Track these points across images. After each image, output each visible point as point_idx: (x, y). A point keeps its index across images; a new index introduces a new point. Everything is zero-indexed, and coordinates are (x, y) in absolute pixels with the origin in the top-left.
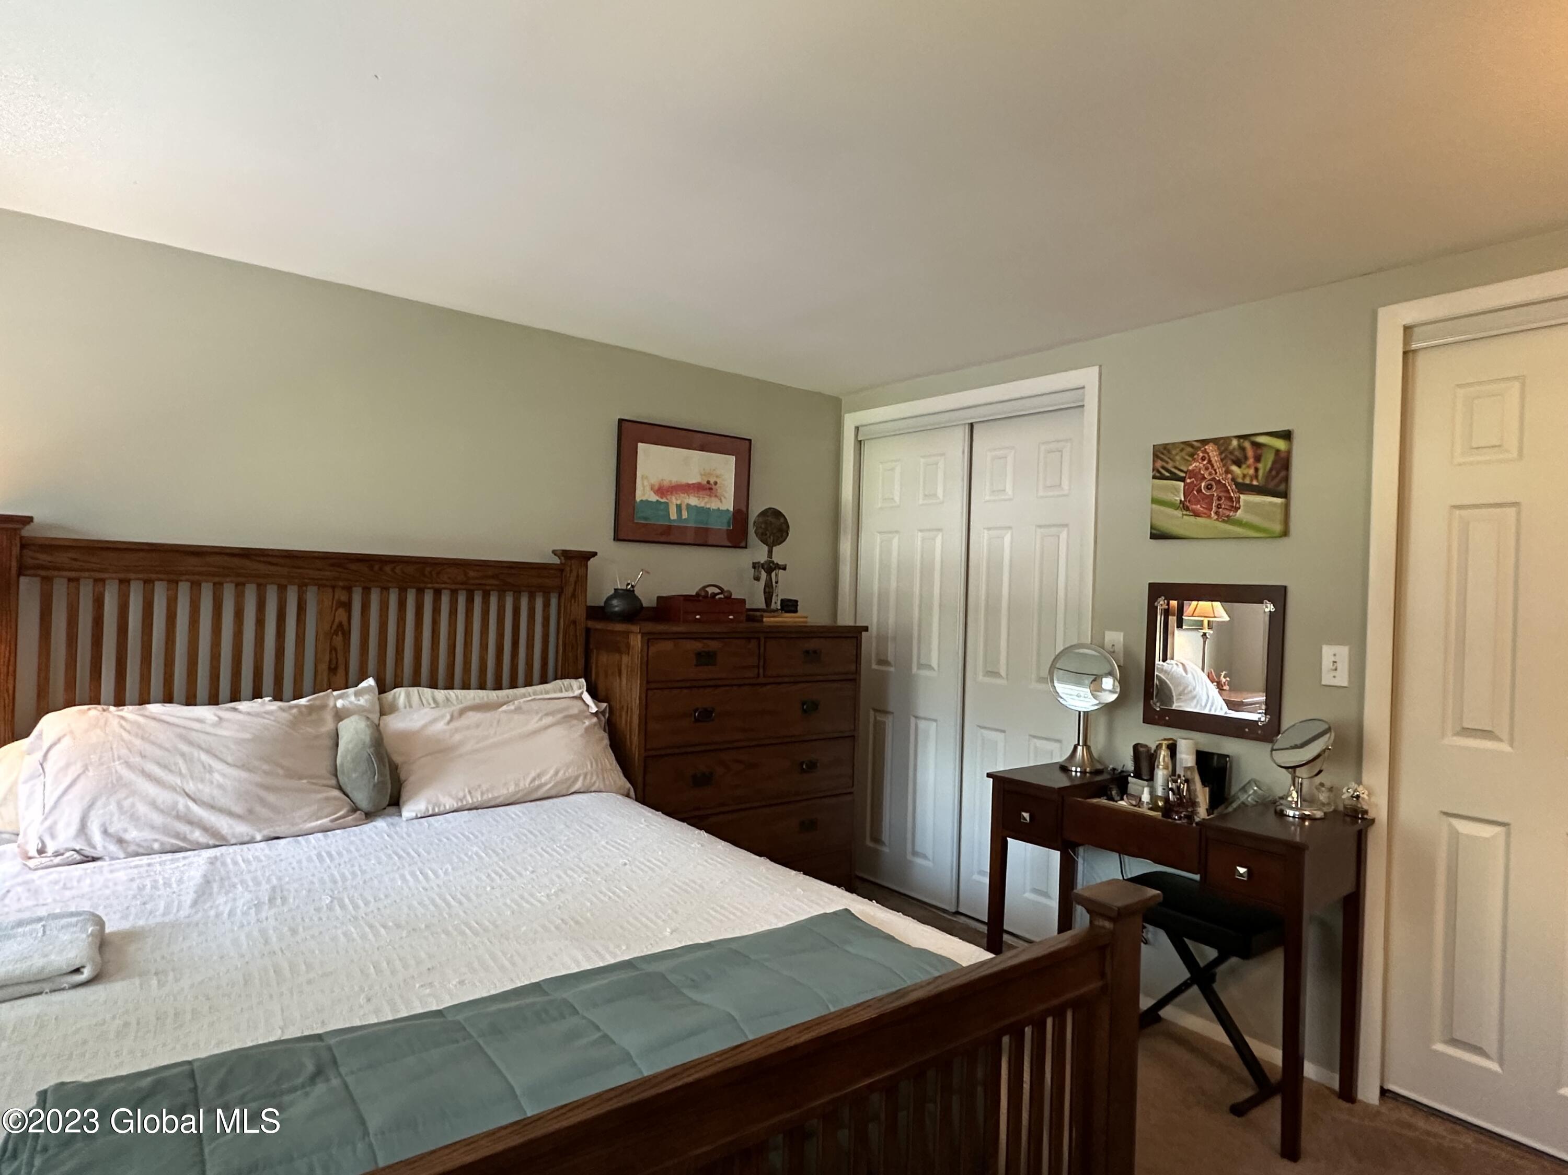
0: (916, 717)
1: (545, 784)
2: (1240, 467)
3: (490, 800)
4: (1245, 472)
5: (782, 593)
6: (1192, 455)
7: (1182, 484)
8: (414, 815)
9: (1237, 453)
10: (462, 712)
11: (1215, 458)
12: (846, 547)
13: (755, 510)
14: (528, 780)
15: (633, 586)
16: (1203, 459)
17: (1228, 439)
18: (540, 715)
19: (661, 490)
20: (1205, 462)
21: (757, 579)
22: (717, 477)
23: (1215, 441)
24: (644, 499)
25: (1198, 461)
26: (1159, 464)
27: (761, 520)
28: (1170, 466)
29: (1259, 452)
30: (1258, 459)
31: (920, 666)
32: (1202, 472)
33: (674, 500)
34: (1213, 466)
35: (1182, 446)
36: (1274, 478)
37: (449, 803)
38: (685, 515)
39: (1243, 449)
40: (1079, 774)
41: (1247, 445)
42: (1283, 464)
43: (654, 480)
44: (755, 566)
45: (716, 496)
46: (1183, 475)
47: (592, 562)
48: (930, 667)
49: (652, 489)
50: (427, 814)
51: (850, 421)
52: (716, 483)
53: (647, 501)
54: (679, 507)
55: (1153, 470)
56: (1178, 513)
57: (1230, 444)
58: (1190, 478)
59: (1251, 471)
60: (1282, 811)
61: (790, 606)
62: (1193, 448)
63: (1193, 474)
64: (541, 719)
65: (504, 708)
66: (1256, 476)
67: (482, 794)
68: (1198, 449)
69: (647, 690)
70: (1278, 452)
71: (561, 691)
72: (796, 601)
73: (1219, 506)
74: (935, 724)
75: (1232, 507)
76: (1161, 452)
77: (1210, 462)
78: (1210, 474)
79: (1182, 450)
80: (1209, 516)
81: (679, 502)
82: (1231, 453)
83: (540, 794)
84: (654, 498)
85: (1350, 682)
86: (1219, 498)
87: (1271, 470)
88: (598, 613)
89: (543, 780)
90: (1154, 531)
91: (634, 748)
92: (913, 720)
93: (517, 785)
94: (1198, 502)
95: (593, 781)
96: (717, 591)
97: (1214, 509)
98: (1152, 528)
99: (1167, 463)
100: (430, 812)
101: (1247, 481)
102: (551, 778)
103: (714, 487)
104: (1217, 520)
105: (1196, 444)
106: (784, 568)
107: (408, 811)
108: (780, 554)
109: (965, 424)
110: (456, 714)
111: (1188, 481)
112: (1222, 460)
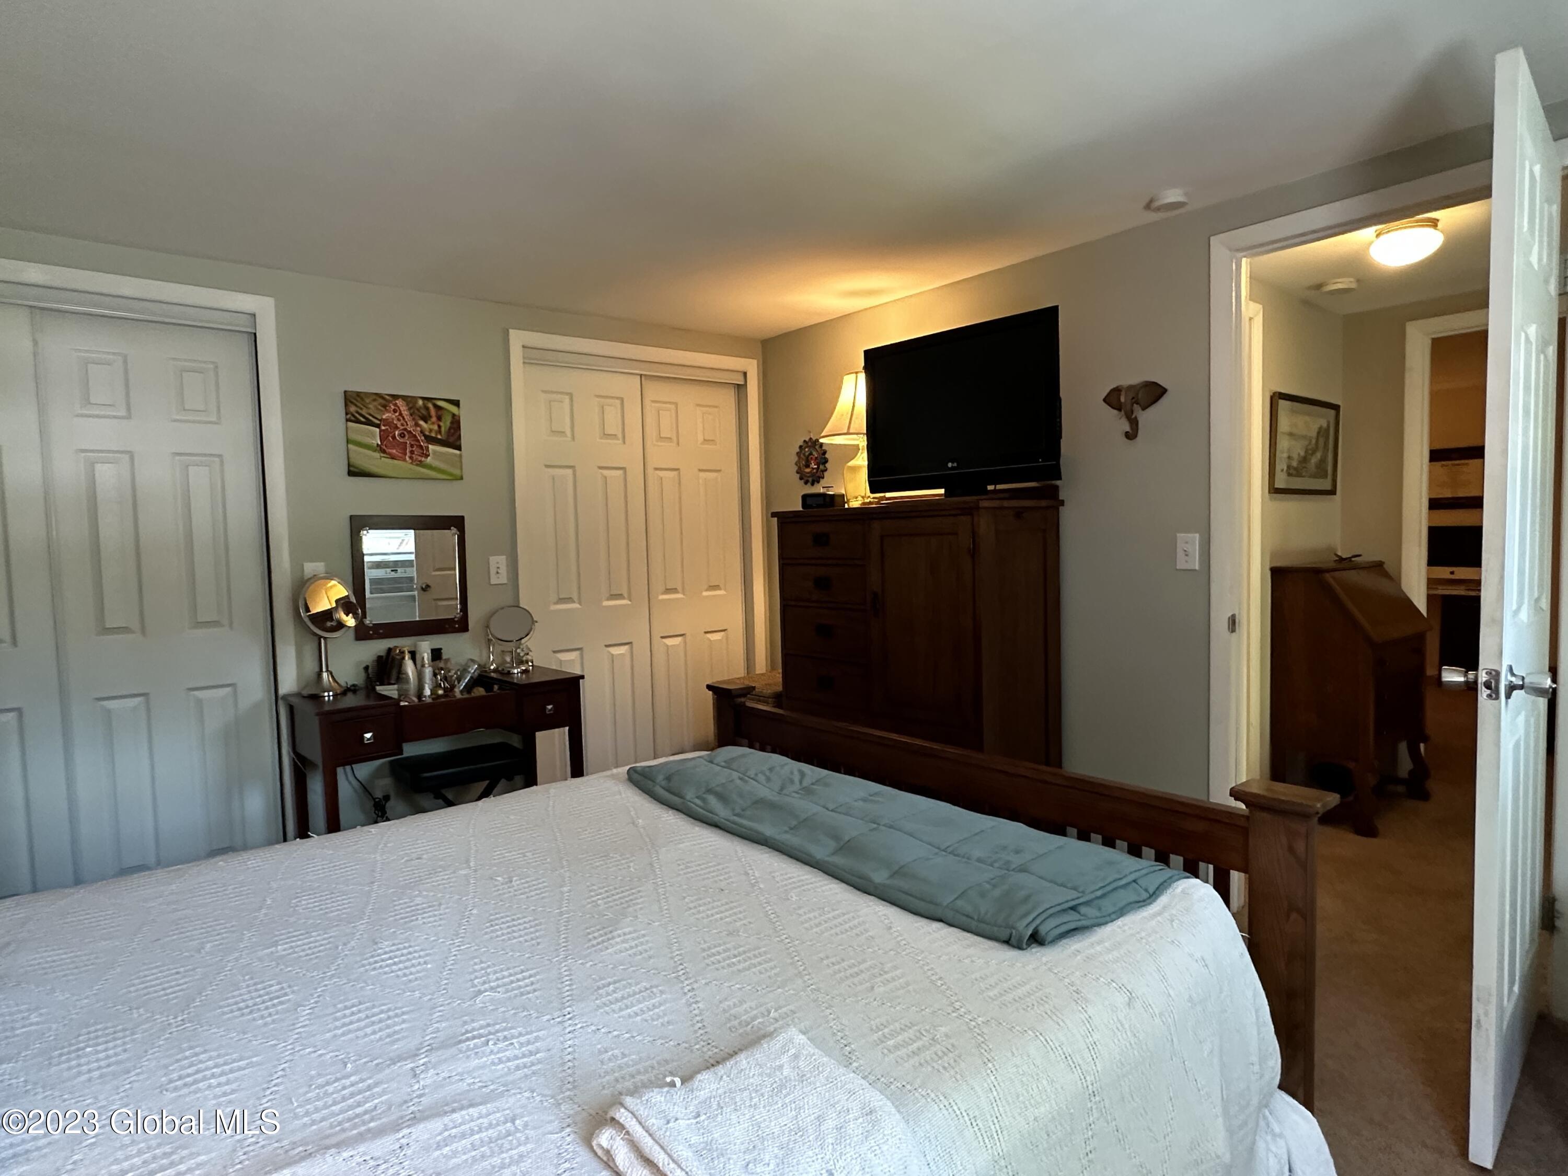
2: (426, 422)
4: (431, 427)
6: (385, 406)
7: (378, 430)
9: (424, 412)
11: (405, 413)
16: (395, 411)
17: (414, 399)
20: (397, 414)
23: (404, 398)
25: (390, 412)
26: (353, 409)
28: (364, 412)
29: (440, 413)
30: (439, 418)
32: (395, 422)
34: (404, 418)
35: (374, 397)
36: (453, 435)
39: (427, 409)
41: (430, 405)
42: (456, 423)
46: (378, 422)
55: (347, 414)
56: (377, 455)
57: (416, 402)
58: (384, 426)
59: (436, 427)
62: (386, 400)
63: (387, 422)
66: (440, 432)
68: (390, 402)
70: (454, 415)
73: (412, 452)
75: (423, 453)
76: (350, 398)
77: (401, 414)
78: (402, 425)
79: (375, 400)
80: (405, 460)
82: (418, 410)
85: (508, 579)
86: (412, 446)
87: (450, 429)
90: (352, 469)
94: (393, 447)
97: (408, 454)
98: (349, 465)
99: (361, 409)
101: (433, 435)
104: (411, 463)
105: (387, 397)
111: (383, 428)
112: (411, 415)
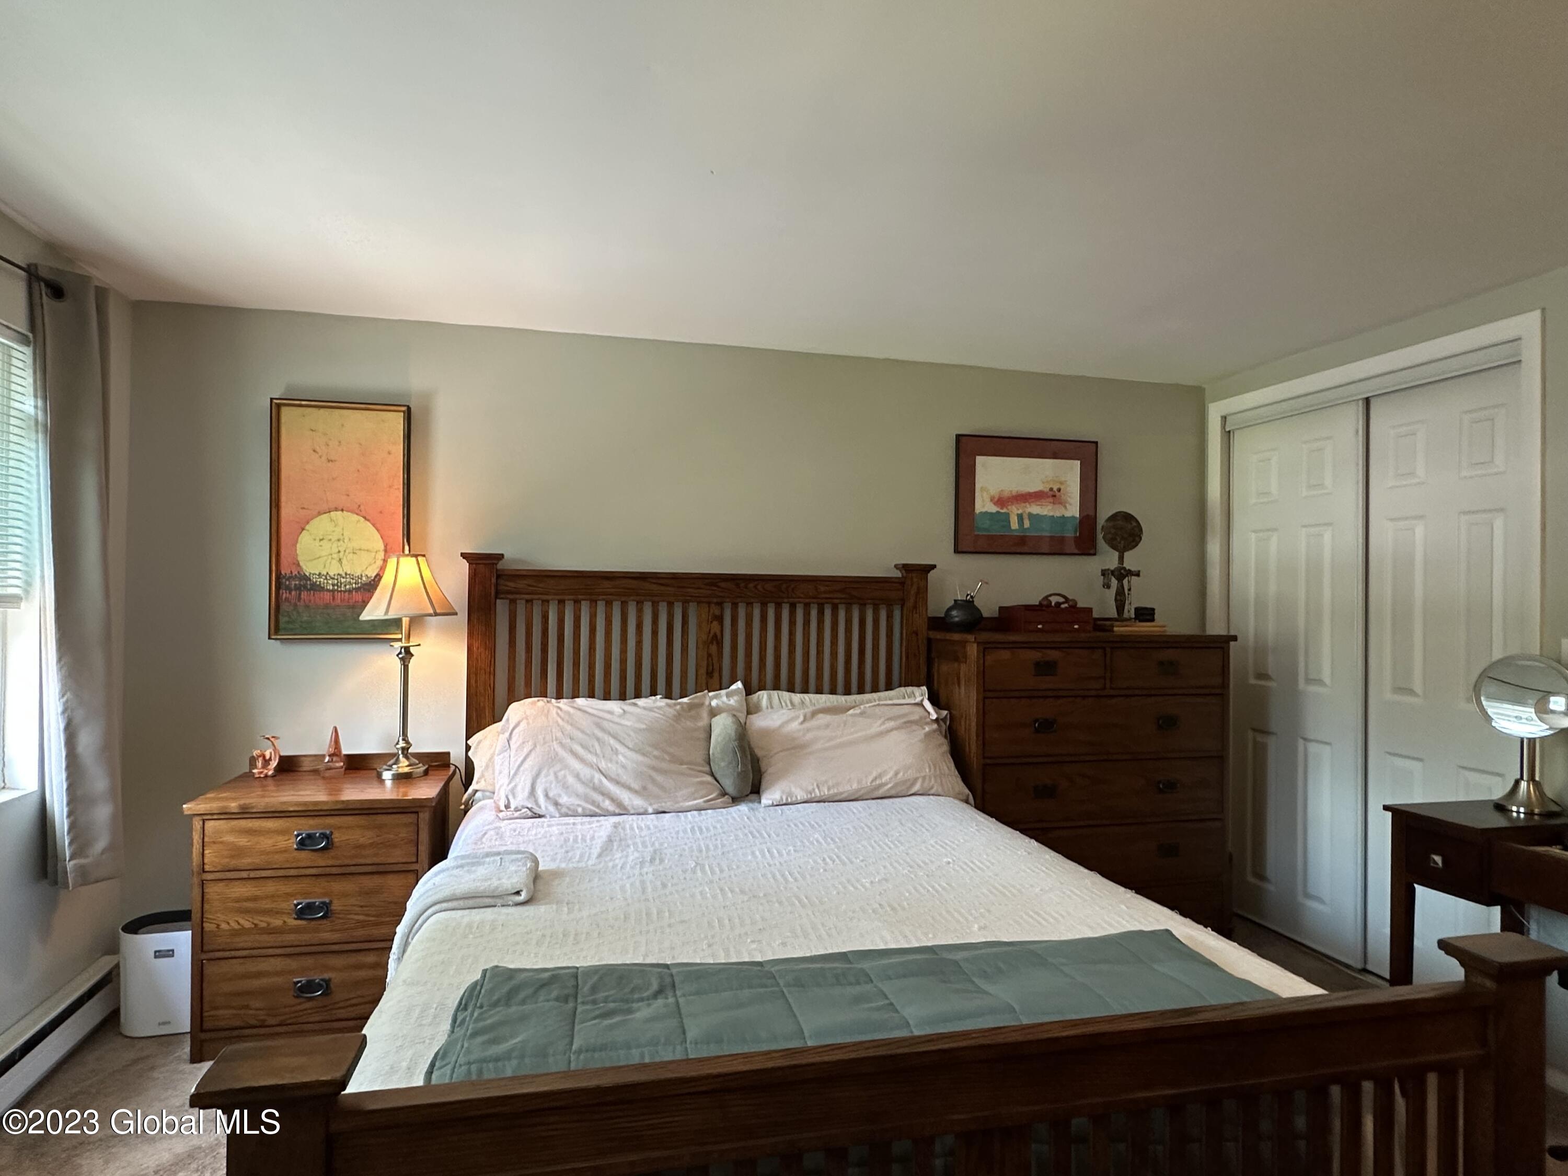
0: (1305, 739)
1: (886, 784)
3: (836, 795)
5: (1135, 601)
8: (770, 802)
10: (814, 714)
12: (1214, 549)
13: (1104, 513)
14: (870, 778)
15: (972, 597)
18: (882, 720)
19: (1001, 501)
21: (1109, 587)
22: (1061, 483)
24: (984, 510)
27: (1111, 524)
31: (1308, 681)
33: (1014, 511)
37: (800, 795)
38: (1027, 524)
40: (1520, 815)
43: (994, 491)
44: (1104, 573)
45: (1060, 503)
47: (932, 575)
48: (1320, 682)
49: (991, 500)
50: (781, 803)
51: (1215, 411)
52: (1059, 490)
53: (986, 513)
54: (1020, 517)
61: (1145, 614)
64: (883, 723)
65: (851, 712)
67: (829, 789)
69: (985, 698)
71: (904, 698)
72: (1153, 610)
74: (1328, 748)
81: (1020, 512)
83: (880, 792)
84: (993, 509)
88: (939, 624)
89: (884, 780)
91: (972, 755)
92: (1301, 742)
93: (859, 782)
95: (931, 784)
96: (1061, 600)
100: (784, 801)
102: (891, 779)
103: (1058, 494)
106: (1138, 574)
107: (767, 799)
108: (1132, 560)
109: (1358, 400)
110: (809, 715)
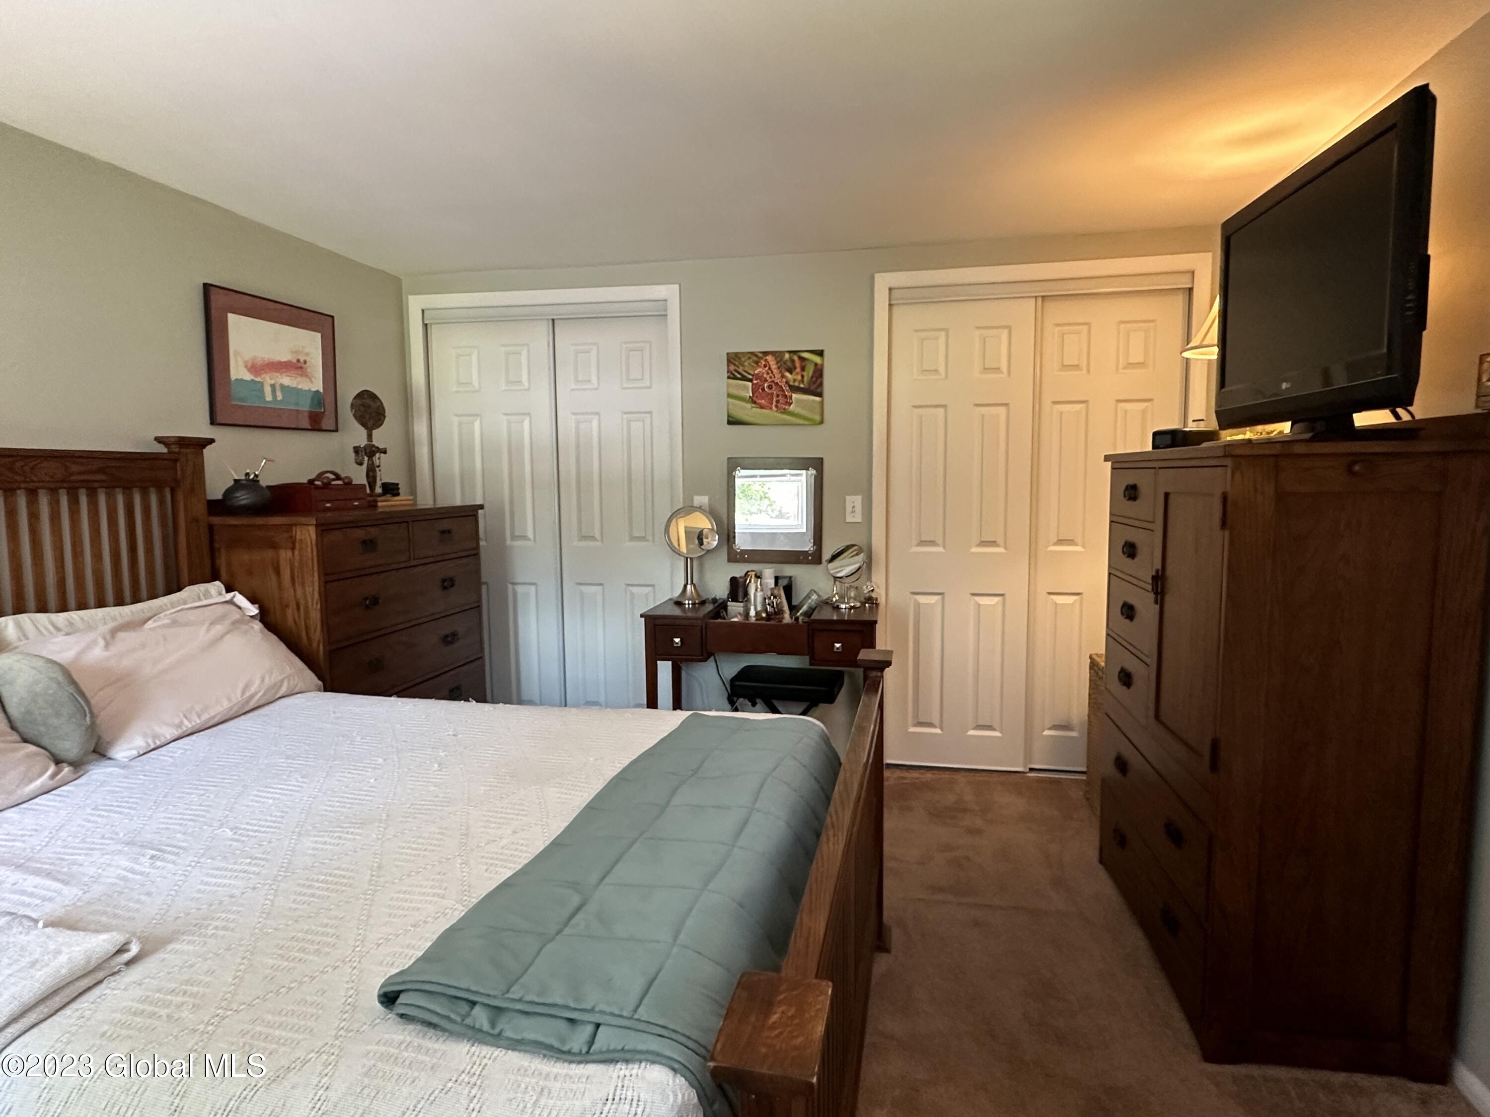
0: (513, 584)
1: (256, 693)
2: (791, 373)
3: (210, 719)
4: (795, 377)
5: (385, 476)
6: (757, 363)
7: (750, 384)
8: (135, 753)
9: (789, 364)
10: (114, 632)
11: (774, 366)
12: (420, 429)
13: (348, 393)
14: (239, 691)
15: (256, 476)
16: (765, 366)
17: (782, 353)
18: (207, 624)
19: (255, 368)
20: (767, 368)
21: (361, 464)
22: (307, 354)
23: (773, 353)
24: (239, 377)
25: (761, 367)
26: (732, 368)
27: (359, 402)
28: (740, 370)
29: (803, 364)
30: (803, 369)
31: (514, 537)
32: (765, 376)
33: (268, 380)
34: (772, 372)
35: (749, 355)
36: (814, 383)
37: (169, 733)
38: (280, 397)
39: (793, 361)
40: (691, 606)
41: (796, 358)
42: (819, 373)
43: (248, 356)
44: (357, 450)
45: (306, 376)
46: (750, 377)
47: (207, 451)
48: (525, 538)
49: (246, 367)
50: (149, 749)
51: (415, 304)
52: (305, 362)
53: (242, 380)
54: (273, 387)
55: (728, 372)
56: (749, 406)
57: (784, 355)
58: (756, 380)
59: (799, 377)
60: (838, 606)
61: (391, 489)
62: (757, 357)
63: (758, 377)
64: (208, 630)
65: (150, 624)
66: (802, 381)
67: (199, 716)
68: (761, 358)
69: (326, 582)
70: (816, 365)
72: (398, 484)
73: (778, 402)
74: (533, 588)
75: (787, 402)
76: (733, 359)
77: (770, 368)
78: (771, 378)
79: (749, 358)
80: (771, 408)
81: (273, 382)
82: (785, 363)
83: (252, 705)
84: (248, 377)
85: (862, 520)
86: (778, 396)
87: (812, 377)
88: (217, 507)
89: (253, 690)
90: (730, 419)
91: (315, 645)
92: (510, 586)
93: (229, 699)
94: (763, 398)
95: (296, 682)
96: (332, 476)
97: (774, 403)
98: (728, 416)
99: (738, 367)
100: (153, 746)
101: (796, 384)
102: (259, 686)
103: (304, 366)
104: (776, 411)
105: (760, 355)
106: (385, 452)
107: (122, 752)
108: (380, 437)
109: (546, 320)
110: (108, 637)
111: (755, 382)
112: (779, 368)
